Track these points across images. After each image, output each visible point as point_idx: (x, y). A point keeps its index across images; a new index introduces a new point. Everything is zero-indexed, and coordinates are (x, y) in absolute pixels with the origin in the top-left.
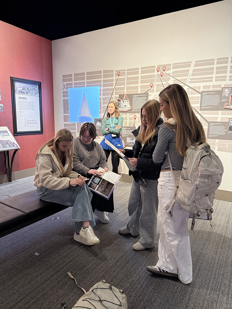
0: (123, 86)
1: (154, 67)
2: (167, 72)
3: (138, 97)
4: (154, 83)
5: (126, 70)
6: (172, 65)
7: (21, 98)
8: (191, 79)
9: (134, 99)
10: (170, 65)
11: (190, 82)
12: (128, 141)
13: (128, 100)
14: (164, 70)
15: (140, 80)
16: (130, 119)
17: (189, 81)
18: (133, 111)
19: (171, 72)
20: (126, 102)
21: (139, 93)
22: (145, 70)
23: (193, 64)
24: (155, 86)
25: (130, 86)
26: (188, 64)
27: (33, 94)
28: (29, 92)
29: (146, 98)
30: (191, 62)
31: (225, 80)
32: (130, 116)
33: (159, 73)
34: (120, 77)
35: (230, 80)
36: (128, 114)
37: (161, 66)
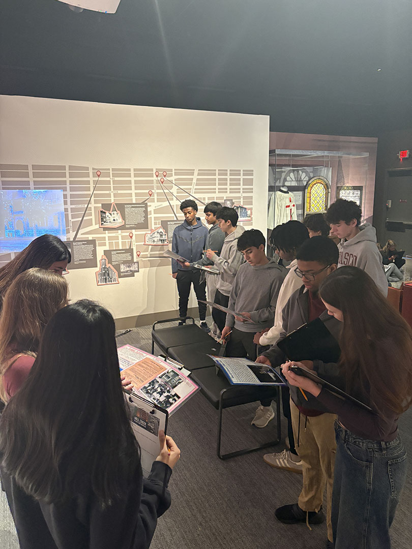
0: (108, 192)
1: (152, 170)
2: (169, 179)
3: (132, 207)
4: (153, 191)
5: (111, 170)
6: (173, 171)
8: (196, 189)
9: (126, 210)
10: (171, 170)
11: (195, 193)
12: (122, 270)
13: (119, 212)
14: (165, 176)
15: (133, 185)
16: (123, 237)
17: (194, 191)
18: (127, 226)
19: (173, 178)
20: (115, 214)
21: (134, 202)
22: (139, 172)
23: (196, 173)
24: (156, 195)
25: (119, 192)
26: (191, 172)
29: (144, 209)
30: (194, 170)
31: (227, 192)
32: (123, 234)
33: (159, 178)
34: (100, 179)
35: (230, 192)
36: (120, 231)
37: (161, 170)
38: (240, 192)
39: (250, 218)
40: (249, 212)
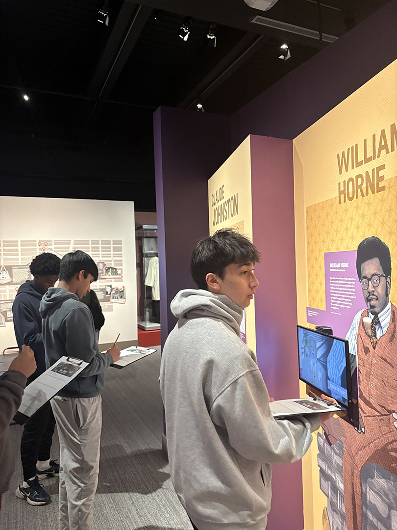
1: (35, 241)
2: (49, 247)
3: (18, 268)
5: (2, 241)
6: (53, 242)
9: (13, 270)
10: (51, 241)
12: (8, 316)
13: (7, 272)
14: (46, 245)
15: (20, 252)
16: (10, 291)
18: (14, 282)
19: (53, 247)
20: (4, 273)
21: (20, 264)
22: (25, 243)
23: (72, 242)
26: (68, 242)
30: (70, 241)
32: (10, 288)
33: (41, 247)
35: (102, 257)
36: (7, 286)
37: (43, 241)
38: (110, 257)
39: (120, 276)
40: (119, 272)
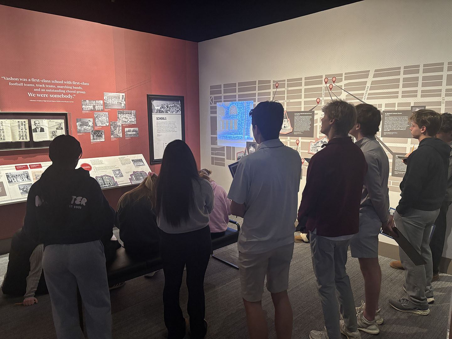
0: (282, 101)
1: (321, 77)
2: (338, 84)
3: (301, 115)
4: (321, 99)
5: (286, 80)
6: (344, 75)
7: (159, 119)
8: (369, 94)
9: (295, 118)
10: (341, 75)
11: (368, 98)
13: (289, 119)
15: (303, 94)
16: (291, 144)
17: (367, 96)
18: (294, 133)
19: (342, 84)
21: (303, 110)
22: (310, 80)
23: (371, 74)
24: (323, 103)
25: (291, 101)
26: (365, 74)
27: (174, 112)
28: (168, 110)
29: (311, 117)
30: (369, 71)
31: (416, 96)
32: (292, 141)
33: (328, 85)
34: (278, 90)
35: (422, 96)
36: (289, 138)
37: (330, 76)
38: (440, 95)
